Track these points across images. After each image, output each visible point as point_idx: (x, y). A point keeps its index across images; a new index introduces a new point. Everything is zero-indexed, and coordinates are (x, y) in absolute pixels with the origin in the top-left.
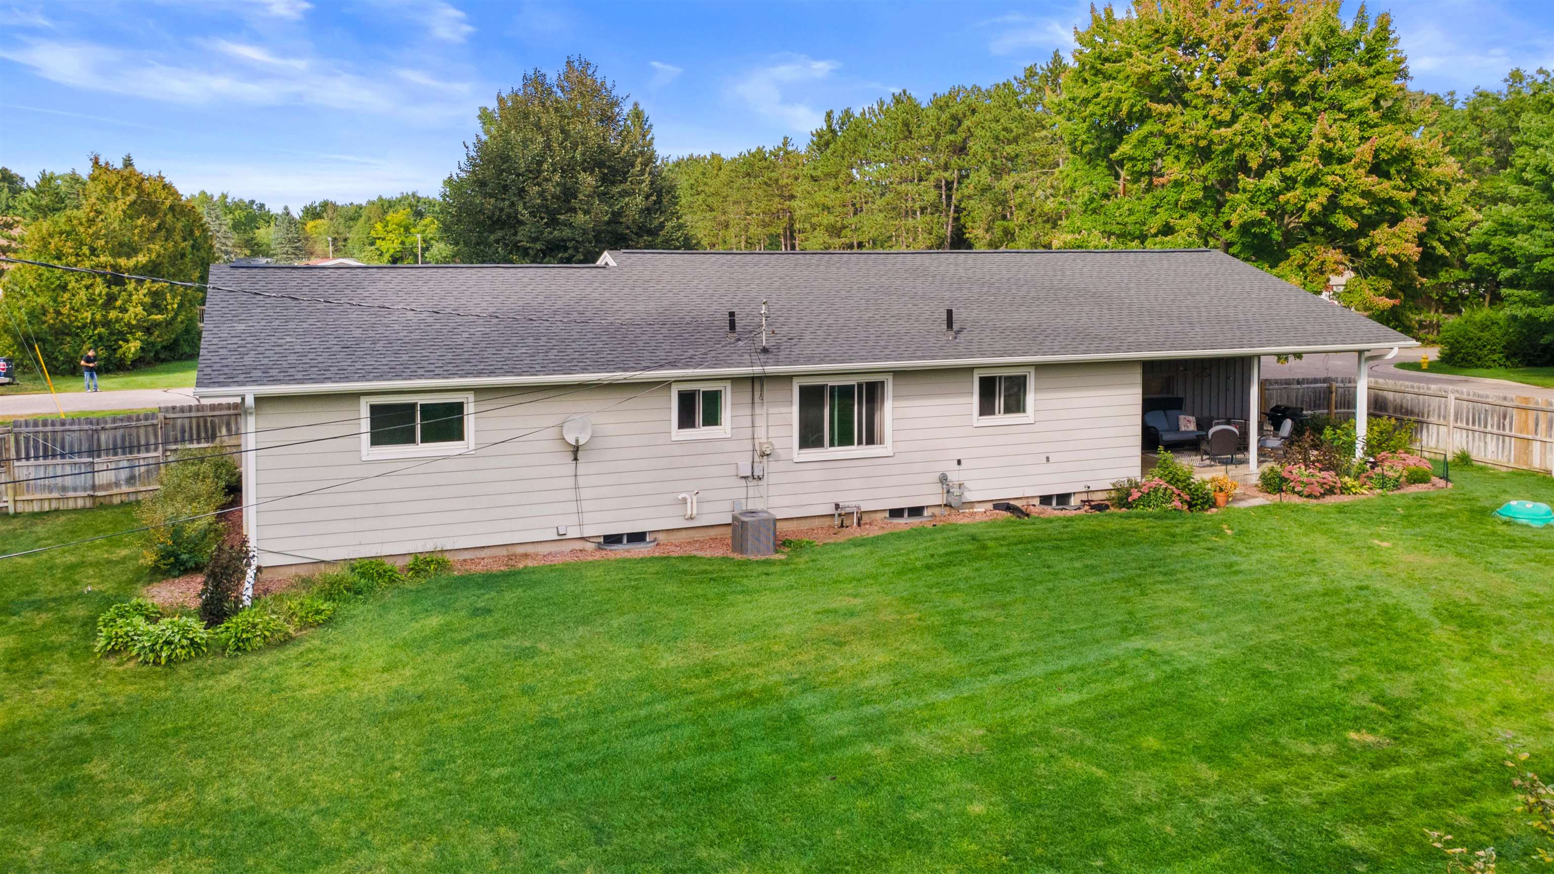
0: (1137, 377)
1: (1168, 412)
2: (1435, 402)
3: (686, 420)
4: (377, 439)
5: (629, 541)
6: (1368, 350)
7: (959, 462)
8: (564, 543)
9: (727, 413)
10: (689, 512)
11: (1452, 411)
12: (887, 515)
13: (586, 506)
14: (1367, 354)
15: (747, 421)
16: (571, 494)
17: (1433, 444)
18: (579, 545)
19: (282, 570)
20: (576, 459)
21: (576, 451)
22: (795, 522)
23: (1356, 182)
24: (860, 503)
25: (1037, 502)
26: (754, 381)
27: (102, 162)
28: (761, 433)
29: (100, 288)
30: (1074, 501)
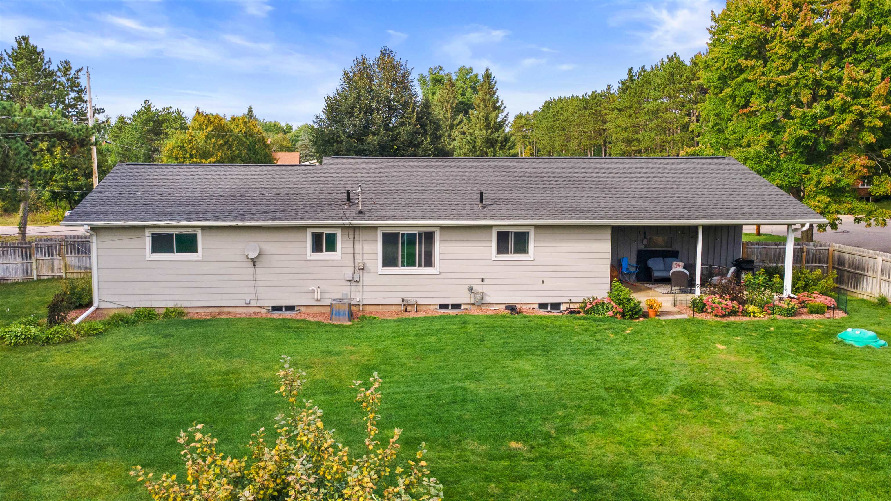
0: (608, 235)
1: (665, 259)
2: (871, 261)
3: (317, 247)
4: (155, 250)
5: (286, 310)
6: (795, 225)
7: (483, 280)
8: (250, 308)
9: (339, 245)
10: (316, 297)
11: (880, 268)
12: (438, 307)
13: (260, 290)
14: (793, 227)
15: (350, 250)
16: (252, 283)
17: (869, 290)
18: (258, 310)
19: (111, 310)
20: (254, 265)
21: (254, 261)
22: (380, 307)
23: (876, 109)
24: (417, 299)
25: (536, 306)
26: (354, 228)
27: (200, 111)
28: (358, 257)
30: (563, 307)
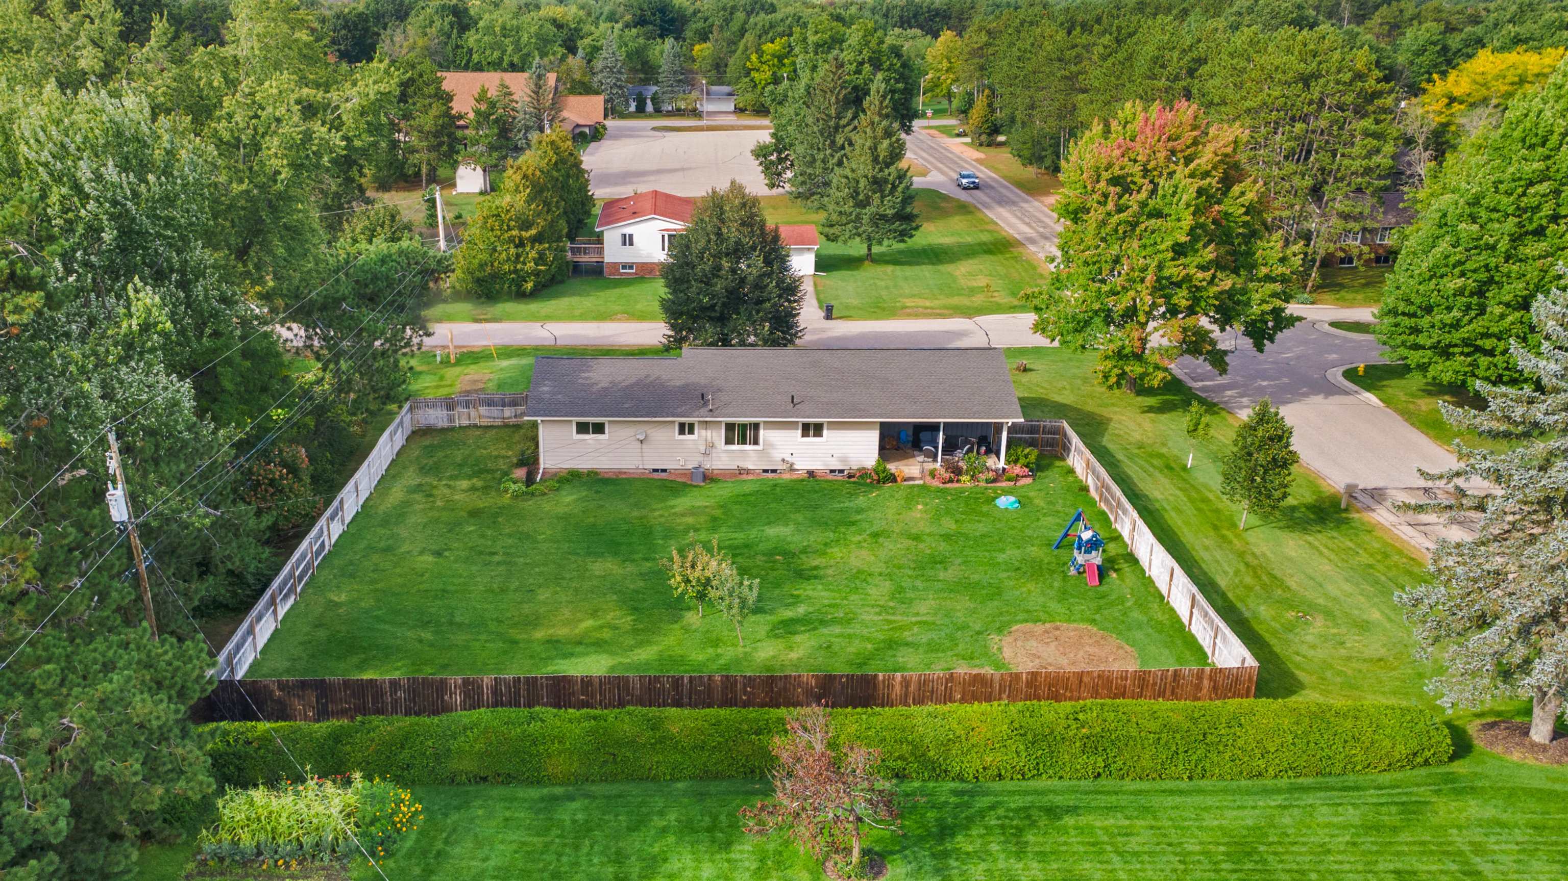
0: (877, 429)
3: (682, 432)
4: (578, 432)
5: (661, 472)
7: (792, 454)
8: (638, 470)
9: (696, 431)
10: (682, 464)
12: (761, 472)
13: (645, 458)
15: (704, 436)
16: (640, 455)
18: (643, 471)
19: (551, 469)
20: (642, 444)
21: (642, 441)
22: (723, 471)
24: (749, 466)
25: (828, 472)
26: (707, 422)
28: (709, 439)
29: (513, 251)
30: (846, 472)
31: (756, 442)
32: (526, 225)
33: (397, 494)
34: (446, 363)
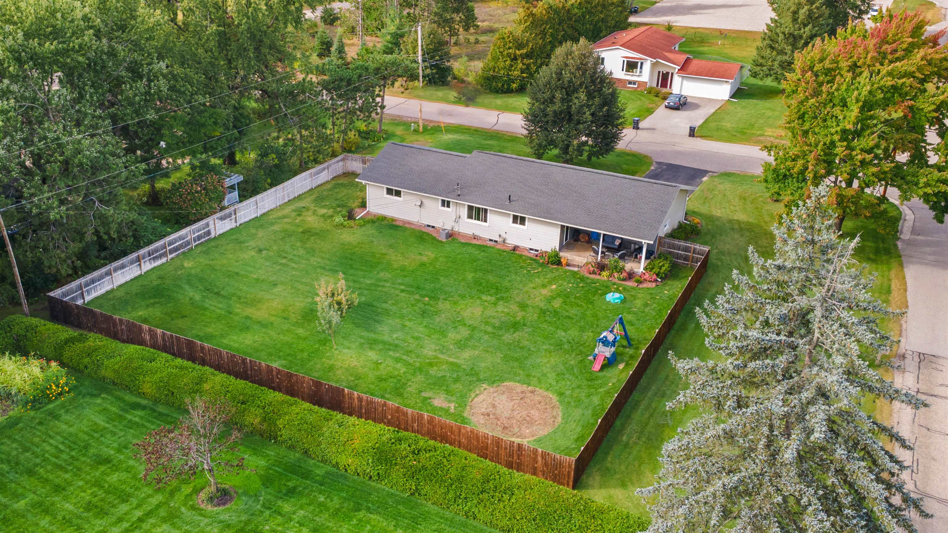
0: (559, 226)
3: (443, 205)
4: (387, 194)
5: (431, 227)
7: (506, 233)
8: (418, 223)
9: (451, 206)
12: (488, 240)
13: (422, 217)
15: (455, 209)
16: (419, 214)
18: (421, 224)
20: (420, 207)
22: (465, 234)
24: (479, 235)
25: (528, 249)
28: (458, 213)
31: (485, 221)
32: (520, 46)
33: (287, 210)
34: (416, 131)
